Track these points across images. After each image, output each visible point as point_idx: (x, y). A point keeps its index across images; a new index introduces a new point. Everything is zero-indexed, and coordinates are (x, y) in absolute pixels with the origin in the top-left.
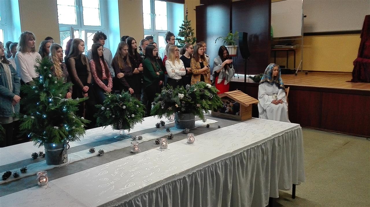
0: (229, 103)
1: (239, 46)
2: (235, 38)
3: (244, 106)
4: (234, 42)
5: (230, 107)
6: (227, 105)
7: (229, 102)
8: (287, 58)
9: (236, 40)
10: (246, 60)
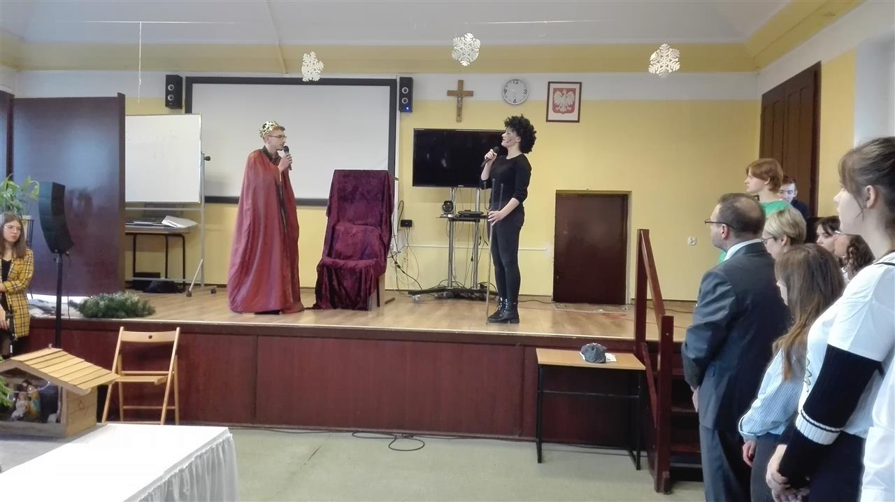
0: (25, 389)
1: (38, 219)
2: (24, 195)
3: (74, 394)
4: (21, 206)
5: (30, 399)
6: (17, 396)
7: (25, 385)
8: (165, 254)
9: (25, 202)
10: (61, 256)
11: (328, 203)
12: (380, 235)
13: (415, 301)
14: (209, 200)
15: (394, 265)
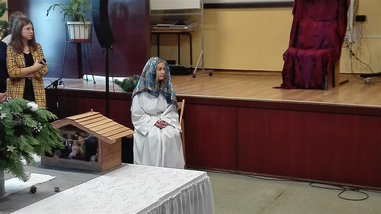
1: (92, 24)
8: (177, 47)
9: (86, 12)
10: (107, 50)
11: (294, 4)
12: (336, 29)
13: (366, 83)
14: (207, 6)
15: (349, 53)
